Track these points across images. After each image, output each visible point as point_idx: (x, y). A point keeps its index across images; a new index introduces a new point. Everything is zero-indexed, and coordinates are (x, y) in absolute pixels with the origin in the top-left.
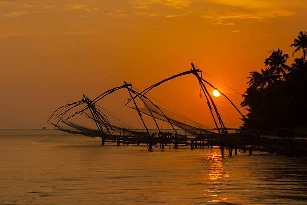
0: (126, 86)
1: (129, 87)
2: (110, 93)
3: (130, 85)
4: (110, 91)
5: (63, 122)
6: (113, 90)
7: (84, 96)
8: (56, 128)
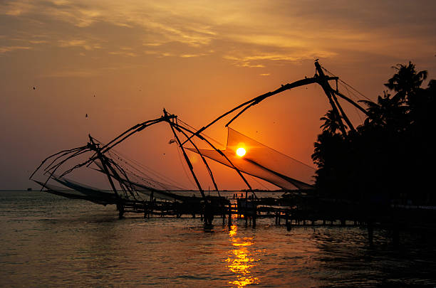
0: (166, 118)
1: (171, 120)
2: (138, 130)
3: (173, 116)
4: (138, 125)
5: (56, 179)
6: (144, 126)
7: (91, 138)
8: (45, 189)
